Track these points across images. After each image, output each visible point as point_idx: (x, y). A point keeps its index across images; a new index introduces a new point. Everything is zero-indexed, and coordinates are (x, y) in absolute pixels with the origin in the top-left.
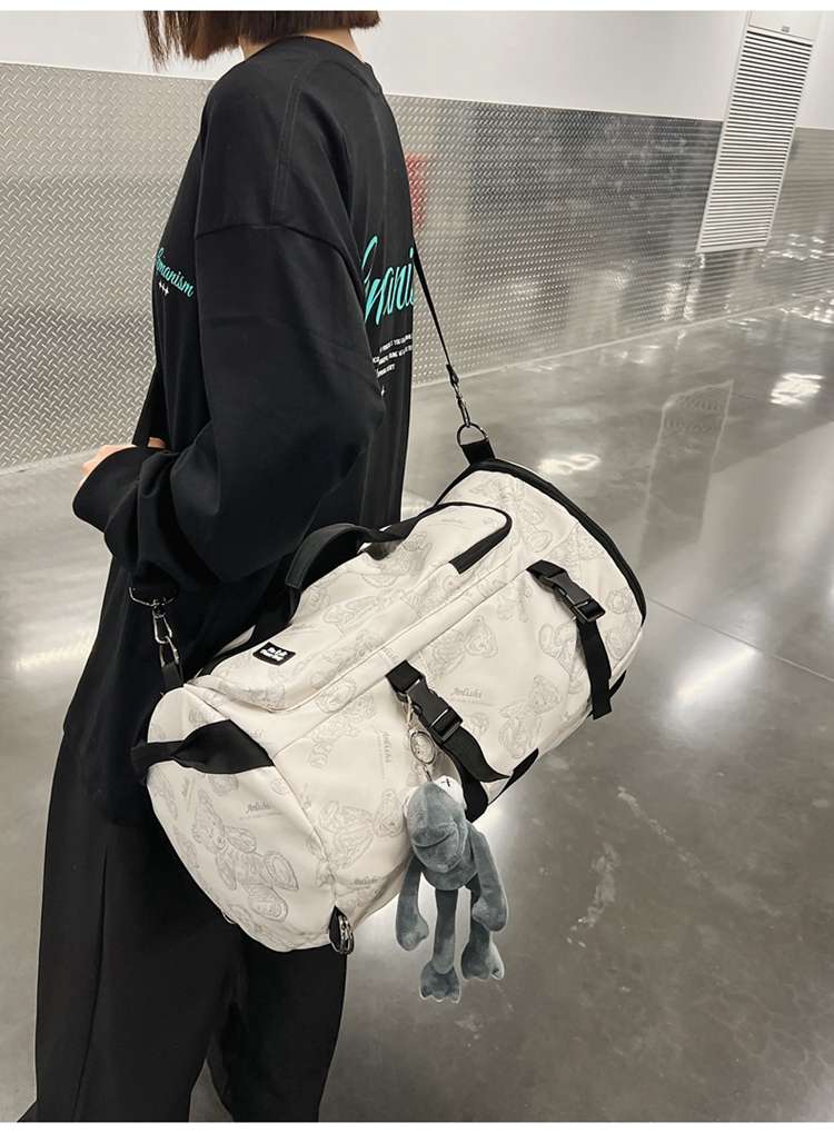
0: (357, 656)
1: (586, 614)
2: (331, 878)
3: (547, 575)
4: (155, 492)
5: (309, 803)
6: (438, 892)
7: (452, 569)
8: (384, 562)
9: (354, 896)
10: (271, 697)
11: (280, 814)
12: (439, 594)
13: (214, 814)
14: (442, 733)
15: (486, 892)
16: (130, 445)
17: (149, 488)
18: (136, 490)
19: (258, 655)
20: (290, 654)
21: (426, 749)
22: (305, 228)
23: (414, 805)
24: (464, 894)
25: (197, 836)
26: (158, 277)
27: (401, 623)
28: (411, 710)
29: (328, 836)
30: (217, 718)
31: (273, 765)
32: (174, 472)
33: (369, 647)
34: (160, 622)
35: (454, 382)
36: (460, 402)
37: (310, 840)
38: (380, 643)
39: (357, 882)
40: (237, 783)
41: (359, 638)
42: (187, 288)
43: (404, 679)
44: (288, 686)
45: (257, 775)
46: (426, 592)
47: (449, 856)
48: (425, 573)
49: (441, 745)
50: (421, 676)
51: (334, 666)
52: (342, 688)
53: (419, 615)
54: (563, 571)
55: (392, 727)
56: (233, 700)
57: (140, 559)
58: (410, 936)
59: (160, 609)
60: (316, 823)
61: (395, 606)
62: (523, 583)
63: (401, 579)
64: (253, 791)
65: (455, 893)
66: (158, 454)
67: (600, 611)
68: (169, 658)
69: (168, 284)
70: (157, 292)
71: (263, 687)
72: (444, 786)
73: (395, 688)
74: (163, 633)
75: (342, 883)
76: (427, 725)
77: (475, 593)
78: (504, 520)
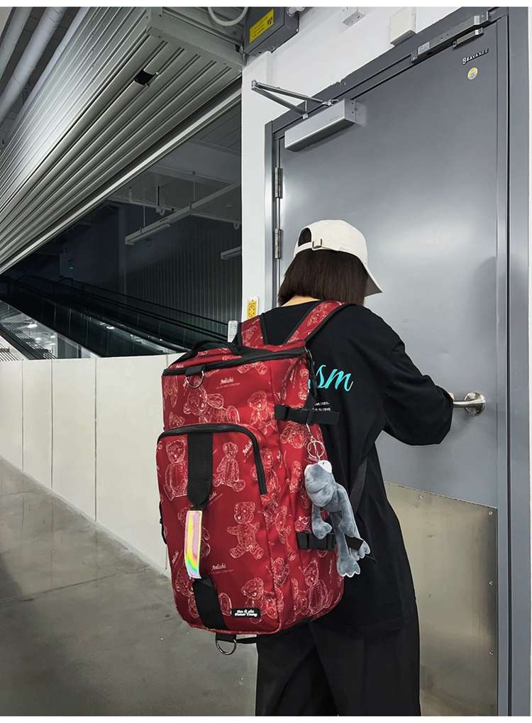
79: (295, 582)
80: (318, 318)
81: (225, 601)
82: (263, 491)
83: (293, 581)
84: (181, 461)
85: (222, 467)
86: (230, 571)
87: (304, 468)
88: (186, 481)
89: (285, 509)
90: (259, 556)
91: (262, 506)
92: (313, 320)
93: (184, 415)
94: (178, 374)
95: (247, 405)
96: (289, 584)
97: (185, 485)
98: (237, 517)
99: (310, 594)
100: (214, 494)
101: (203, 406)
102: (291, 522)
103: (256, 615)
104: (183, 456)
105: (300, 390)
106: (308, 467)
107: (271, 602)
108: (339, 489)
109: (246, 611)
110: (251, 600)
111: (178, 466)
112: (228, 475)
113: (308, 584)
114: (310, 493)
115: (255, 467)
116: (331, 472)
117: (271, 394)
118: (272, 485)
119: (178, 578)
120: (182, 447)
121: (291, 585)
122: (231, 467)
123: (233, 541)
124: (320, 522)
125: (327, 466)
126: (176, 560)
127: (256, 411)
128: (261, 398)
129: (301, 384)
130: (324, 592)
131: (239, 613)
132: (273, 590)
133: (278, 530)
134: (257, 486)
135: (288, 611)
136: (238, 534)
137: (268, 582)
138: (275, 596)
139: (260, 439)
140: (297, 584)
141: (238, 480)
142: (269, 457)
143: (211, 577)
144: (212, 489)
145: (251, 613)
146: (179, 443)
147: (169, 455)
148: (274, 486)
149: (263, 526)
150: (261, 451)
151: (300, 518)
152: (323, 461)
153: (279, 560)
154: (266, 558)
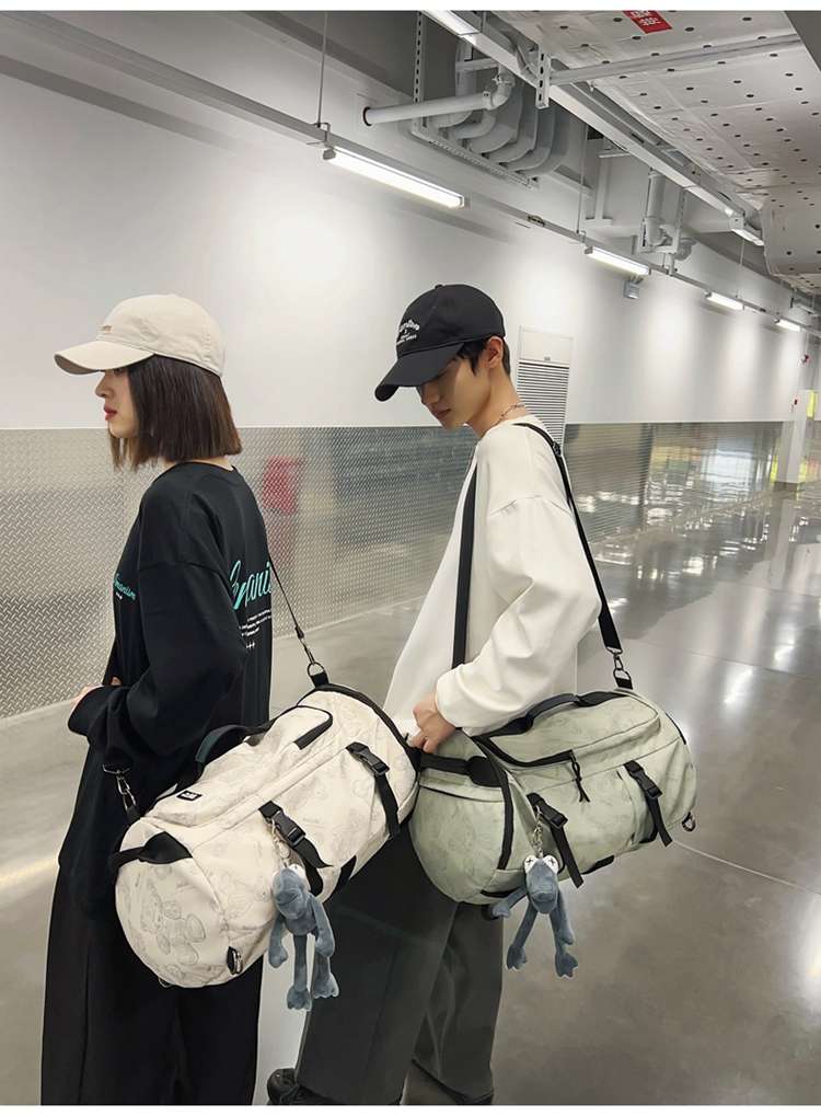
0: (241, 799)
1: (379, 770)
2: (226, 927)
3: (357, 750)
4: (117, 711)
5: (211, 874)
6: (295, 937)
7: (296, 747)
8: (257, 747)
9: (243, 939)
10: (188, 818)
11: (194, 887)
12: (289, 762)
13: (156, 895)
14: (294, 841)
15: (321, 932)
16: (101, 686)
17: (114, 708)
18: (107, 708)
19: (179, 796)
20: (199, 796)
21: (284, 850)
22: (198, 563)
23: (276, 881)
24: (311, 937)
25: (144, 925)
26: (116, 590)
27: (267, 781)
28: (274, 827)
29: (224, 898)
30: (159, 831)
31: (191, 856)
32: (128, 697)
33: (248, 794)
34: (121, 782)
35: (300, 635)
36: (306, 649)
37: (212, 902)
38: (255, 792)
39: (245, 928)
40: (171, 870)
41: (241, 788)
42: (133, 595)
43: (270, 811)
44: (198, 812)
45: (182, 864)
46: (281, 762)
47: (298, 908)
48: (280, 749)
49: (293, 848)
50: (280, 809)
51: (227, 804)
52: (232, 816)
53: (278, 775)
54: (366, 747)
55: (263, 838)
56: (166, 821)
57: (108, 746)
58: (276, 958)
59: (121, 775)
60: (217, 889)
61: (263, 771)
62: (343, 756)
63: (267, 756)
64: (180, 875)
65: (305, 937)
66: (118, 689)
67: (387, 768)
68: (130, 803)
69: (121, 593)
70: (115, 598)
71: (183, 812)
72: (294, 869)
73: (265, 816)
74: (124, 788)
75: (234, 930)
76: (284, 837)
77: (312, 762)
78: (328, 717)
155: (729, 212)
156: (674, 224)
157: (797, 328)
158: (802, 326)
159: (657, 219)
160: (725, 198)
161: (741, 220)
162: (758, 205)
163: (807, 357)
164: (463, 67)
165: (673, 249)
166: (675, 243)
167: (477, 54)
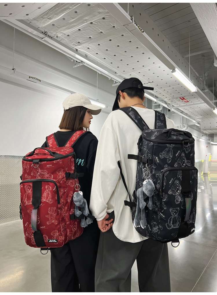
79: (68, 230)
80: (76, 137)
81: (45, 237)
82: (59, 203)
83: (67, 230)
84: (30, 192)
85: (45, 194)
86: (47, 228)
87: (74, 193)
88: (32, 199)
89: (66, 208)
90: (56, 224)
91: (58, 208)
92: (74, 138)
93: (31, 176)
94: (29, 161)
95: (56, 173)
96: (66, 231)
97: (31, 200)
98: (49, 212)
99: (73, 233)
100: (42, 204)
101: (38, 173)
102: (68, 211)
103: (56, 241)
104: (31, 189)
105: (72, 166)
106: (75, 193)
107: (61, 237)
108: (84, 201)
109: (53, 240)
110: (54, 237)
111: (29, 193)
112: (47, 198)
113: (73, 230)
114: (75, 202)
115: (57, 195)
116: (82, 195)
117: (64, 169)
118: (62, 200)
119: (27, 231)
120: (31, 186)
121: (67, 231)
122: (48, 195)
123: (48, 219)
124: (78, 211)
125: (81, 193)
126: (27, 225)
127: (59, 175)
128: (61, 170)
129: (72, 164)
130: (78, 232)
131: (50, 241)
132: (61, 233)
133: (63, 215)
134: (57, 201)
135: (66, 239)
136: (49, 217)
137: (59, 231)
138: (62, 235)
139: (58, 185)
140: (69, 231)
141: (51, 200)
142: (62, 191)
143: (40, 231)
144: (41, 202)
145: (55, 241)
146: (29, 185)
147: (26, 189)
148: (63, 201)
149: (58, 214)
150: (59, 189)
151: (72, 210)
152: (80, 192)
153: (63, 224)
154: (59, 224)
155: (195, 122)
156: (186, 124)
157: (204, 140)
158: (205, 140)
159: (183, 123)
160: (194, 120)
161: (197, 123)
162: (200, 121)
163: (207, 146)
164: (153, 105)
165: (186, 128)
166: (186, 127)
167: (156, 103)
